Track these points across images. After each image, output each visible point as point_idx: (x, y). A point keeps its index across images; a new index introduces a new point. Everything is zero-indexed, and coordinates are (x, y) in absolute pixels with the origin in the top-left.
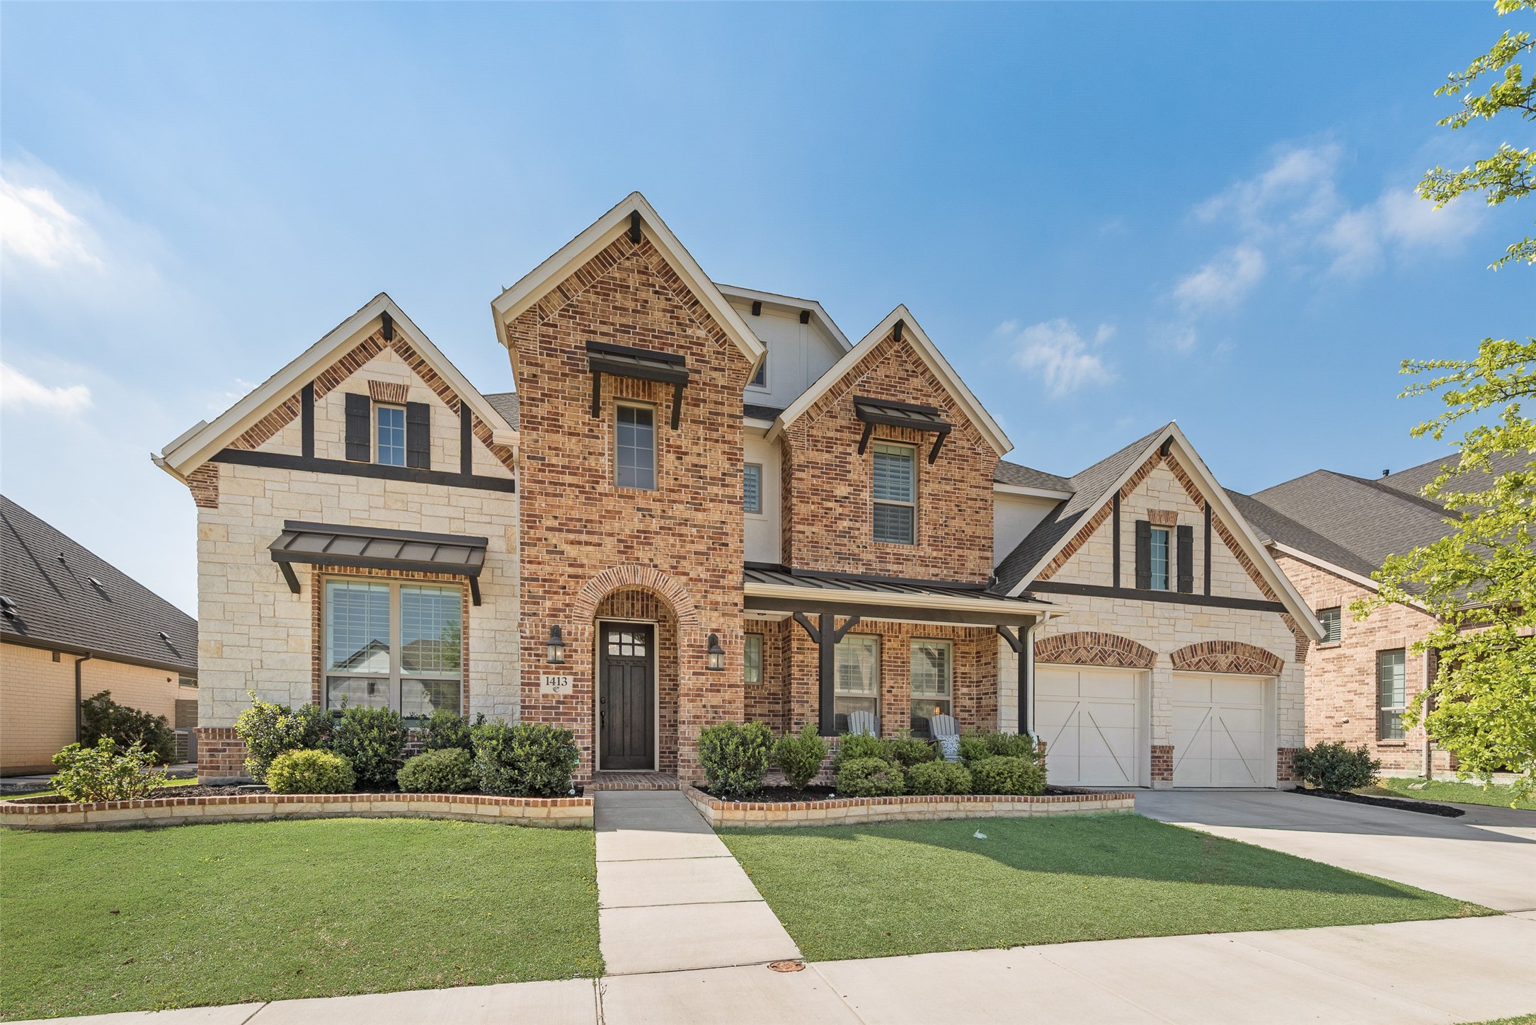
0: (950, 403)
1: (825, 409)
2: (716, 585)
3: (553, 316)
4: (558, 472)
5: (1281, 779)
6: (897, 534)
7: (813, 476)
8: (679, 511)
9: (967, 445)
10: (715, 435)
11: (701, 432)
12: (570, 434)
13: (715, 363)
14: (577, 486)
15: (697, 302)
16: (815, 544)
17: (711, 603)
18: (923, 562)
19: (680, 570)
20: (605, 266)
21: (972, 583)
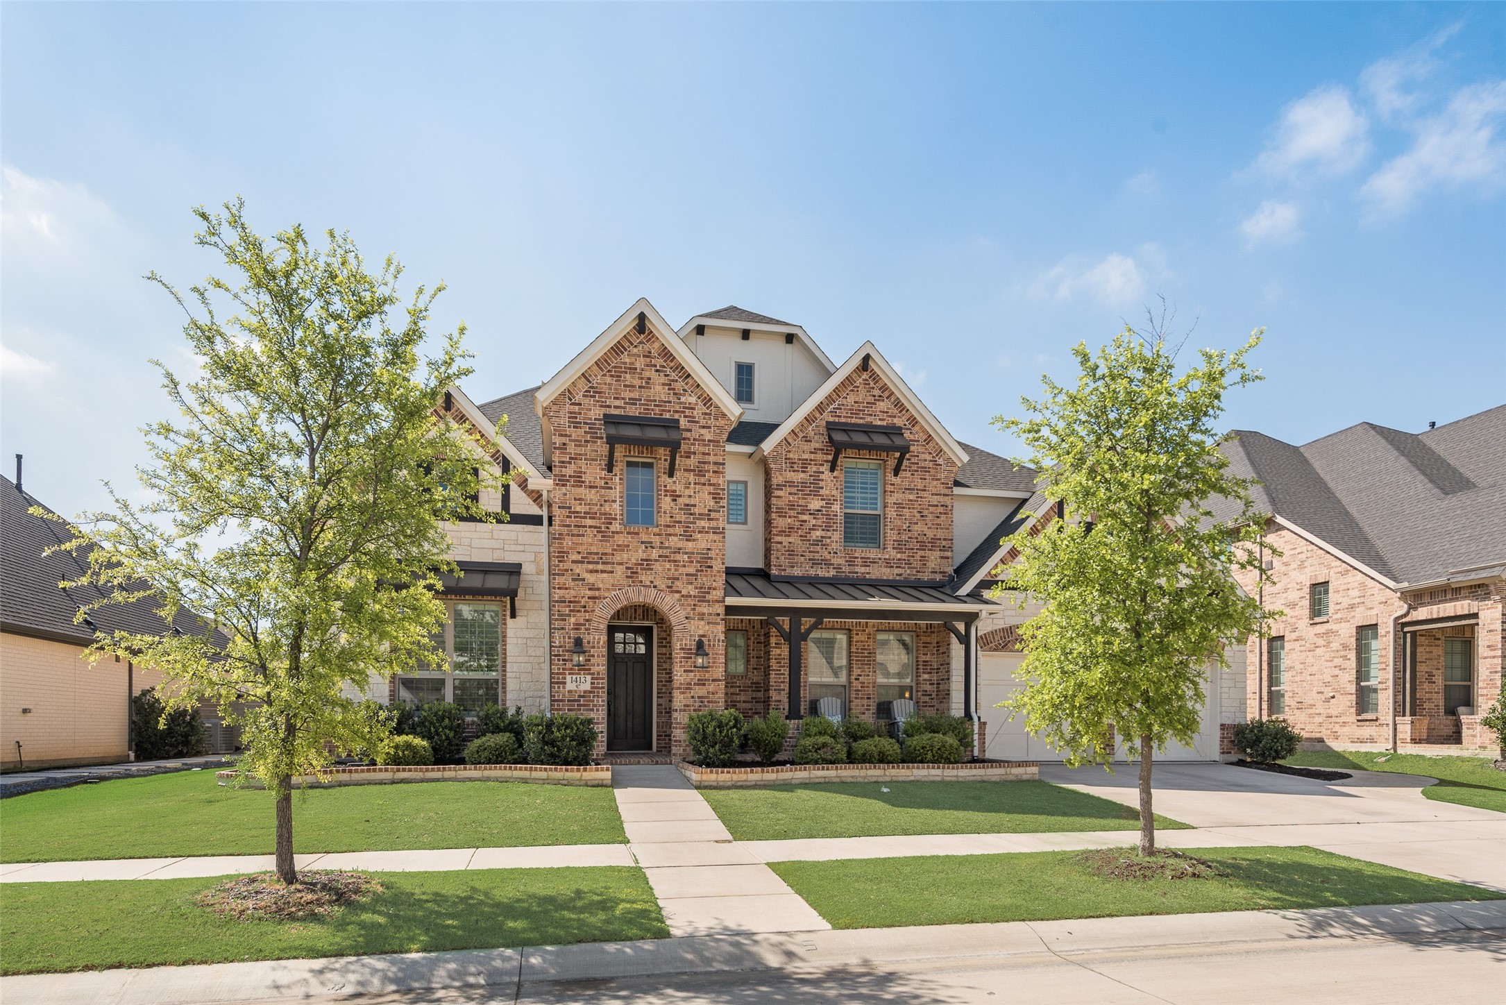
0: (913, 421)
1: (801, 435)
2: (702, 600)
3: (579, 397)
4: (581, 517)
5: (1223, 753)
6: (865, 538)
7: (790, 494)
8: (674, 542)
9: (929, 457)
10: (703, 480)
11: (692, 478)
12: (591, 487)
13: (703, 422)
14: (595, 527)
15: (689, 375)
16: (791, 553)
17: (699, 614)
18: (888, 564)
19: (674, 589)
20: (618, 354)
21: (933, 581)
